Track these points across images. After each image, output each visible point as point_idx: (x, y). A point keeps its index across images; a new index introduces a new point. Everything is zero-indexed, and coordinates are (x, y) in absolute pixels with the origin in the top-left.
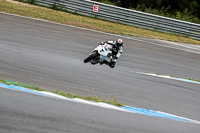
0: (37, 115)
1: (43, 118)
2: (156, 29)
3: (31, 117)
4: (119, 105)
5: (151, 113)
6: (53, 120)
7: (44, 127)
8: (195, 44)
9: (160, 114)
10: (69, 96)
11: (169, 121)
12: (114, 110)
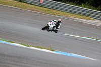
0: (11, 55)
1: (14, 57)
2: (72, 12)
3: (8, 56)
4: (53, 51)
5: (69, 54)
6: (19, 57)
7: (14, 61)
8: (91, 20)
9: (73, 55)
10: (27, 45)
11: (78, 58)
12: (50, 53)
